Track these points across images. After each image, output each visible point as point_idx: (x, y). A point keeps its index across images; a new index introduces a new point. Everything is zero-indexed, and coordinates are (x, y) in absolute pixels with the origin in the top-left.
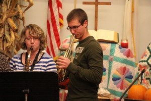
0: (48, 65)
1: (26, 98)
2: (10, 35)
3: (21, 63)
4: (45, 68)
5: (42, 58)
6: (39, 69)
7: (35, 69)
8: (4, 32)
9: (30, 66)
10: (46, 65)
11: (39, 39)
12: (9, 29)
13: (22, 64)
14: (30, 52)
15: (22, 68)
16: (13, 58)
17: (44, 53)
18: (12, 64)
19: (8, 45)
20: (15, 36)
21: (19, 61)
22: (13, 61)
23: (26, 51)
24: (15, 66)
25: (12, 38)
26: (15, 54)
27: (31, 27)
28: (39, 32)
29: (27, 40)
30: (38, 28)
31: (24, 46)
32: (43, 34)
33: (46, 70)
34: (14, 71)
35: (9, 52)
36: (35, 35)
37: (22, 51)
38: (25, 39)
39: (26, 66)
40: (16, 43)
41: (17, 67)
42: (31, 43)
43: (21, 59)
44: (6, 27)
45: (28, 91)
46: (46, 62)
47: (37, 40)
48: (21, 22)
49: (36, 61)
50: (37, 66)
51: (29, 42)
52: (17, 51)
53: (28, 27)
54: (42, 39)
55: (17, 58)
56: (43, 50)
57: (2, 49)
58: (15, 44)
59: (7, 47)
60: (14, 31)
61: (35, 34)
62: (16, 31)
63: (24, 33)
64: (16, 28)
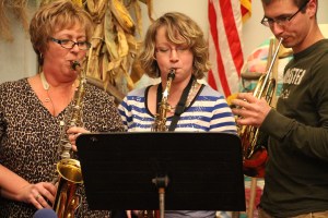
0: (215, 117)
1: (162, 197)
2: (116, 41)
3: (146, 110)
5: (197, 98)
6: (190, 125)
8: (102, 34)
9: (169, 119)
10: (210, 115)
11: (192, 49)
12: (115, 27)
13: (149, 113)
15: (149, 123)
16: (125, 100)
17: (203, 86)
18: (123, 113)
19: (111, 66)
20: (129, 44)
22: (125, 105)
23: (159, 81)
24: (130, 119)
25: (121, 49)
26: (130, 89)
27: (170, 19)
28: (192, 32)
29: (160, 53)
30: (189, 21)
31: (154, 68)
32: (201, 36)
33: (208, 129)
34: (130, 131)
35: (115, 84)
36: (181, 41)
37: (146, 80)
38: (156, 50)
39: (159, 118)
40: (132, 60)
41: (135, 120)
42: (172, 61)
43: (145, 100)
44: (108, 22)
45: (166, 180)
47: (186, 52)
48: (144, 7)
49: (182, 107)
50: (186, 118)
51: (164, 59)
52: (135, 81)
53: (162, 20)
54: (198, 50)
55: (135, 98)
56: (201, 77)
57: (97, 76)
58: (128, 63)
59: (109, 73)
60: (125, 32)
61: (180, 37)
62: (131, 31)
63: (152, 36)
64: (130, 24)
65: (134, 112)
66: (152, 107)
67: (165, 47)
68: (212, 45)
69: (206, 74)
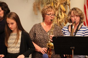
0: (85, 33)
1: (73, 52)
2: (61, 14)
3: (68, 31)
4: (83, 34)
5: (81, 28)
6: (79, 35)
7: (77, 35)
8: (58, 13)
9: (74, 33)
10: (84, 32)
11: (80, 16)
12: (61, 11)
14: (74, 25)
16: (63, 28)
17: (82, 25)
19: (60, 20)
20: (64, 15)
21: (67, 30)
22: (63, 30)
23: (71, 24)
24: (64, 33)
25: (62, 16)
26: (64, 26)
27: (74, 9)
28: (80, 12)
29: (72, 17)
30: (79, 10)
31: (70, 21)
32: (82, 13)
33: (84, 35)
34: (64, 36)
35: (61, 25)
36: (77, 14)
37: (68, 24)
38: (71, 16)
39: (72, 33)
40: (65, 19)
41: (66, 33)
42: (75, 19)
43: (68, 28)
44: (59, 10)
45: (74, 48)
46: (84, 31)
48: (68, 6)
50: (78, 33)
51: (73, 19)
52: (66, 24)
53: (73, 9)
54: (81, 17)
55: (66, 28)
57: (57, 23)
58: (64, 20)
59: (59, 22)
60: (64, 12)
61: (77, 13)
62: (65, 12)
63: (70, 13)
64: (65, 10)
65: (65, 31)
66: (70, 30)
67: (73, 16)
68: (85, 15)
69: (83, 22)
